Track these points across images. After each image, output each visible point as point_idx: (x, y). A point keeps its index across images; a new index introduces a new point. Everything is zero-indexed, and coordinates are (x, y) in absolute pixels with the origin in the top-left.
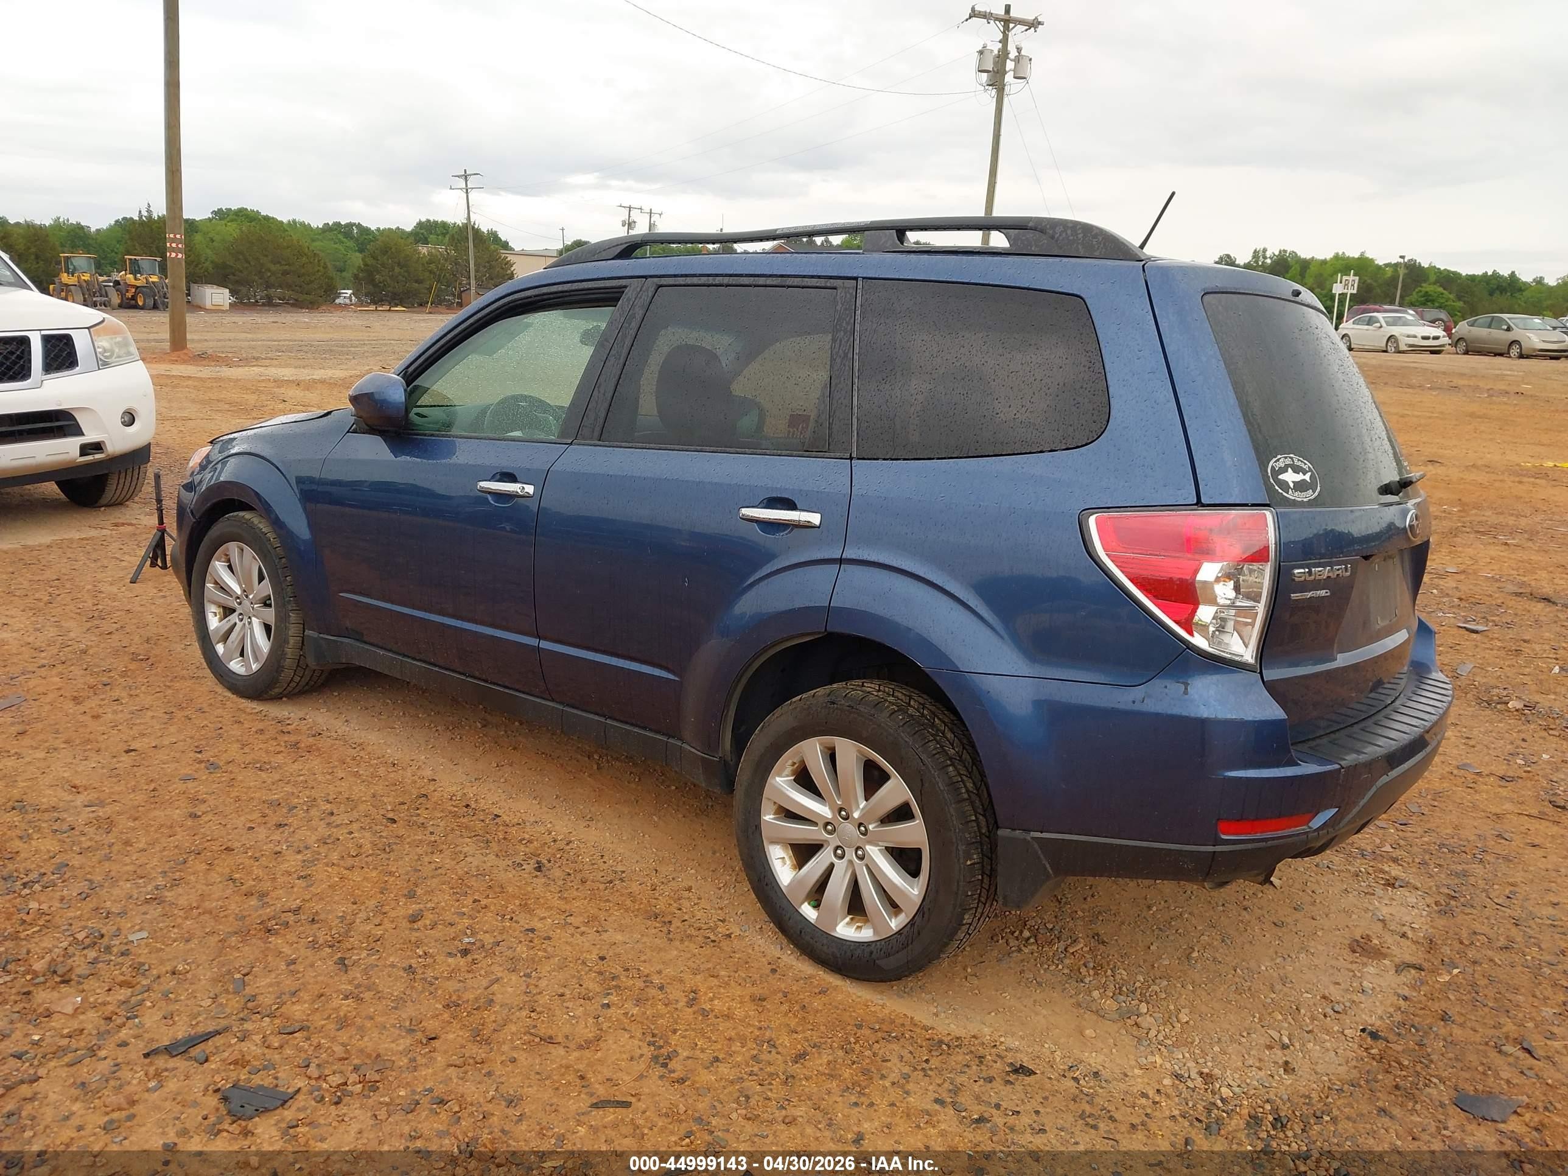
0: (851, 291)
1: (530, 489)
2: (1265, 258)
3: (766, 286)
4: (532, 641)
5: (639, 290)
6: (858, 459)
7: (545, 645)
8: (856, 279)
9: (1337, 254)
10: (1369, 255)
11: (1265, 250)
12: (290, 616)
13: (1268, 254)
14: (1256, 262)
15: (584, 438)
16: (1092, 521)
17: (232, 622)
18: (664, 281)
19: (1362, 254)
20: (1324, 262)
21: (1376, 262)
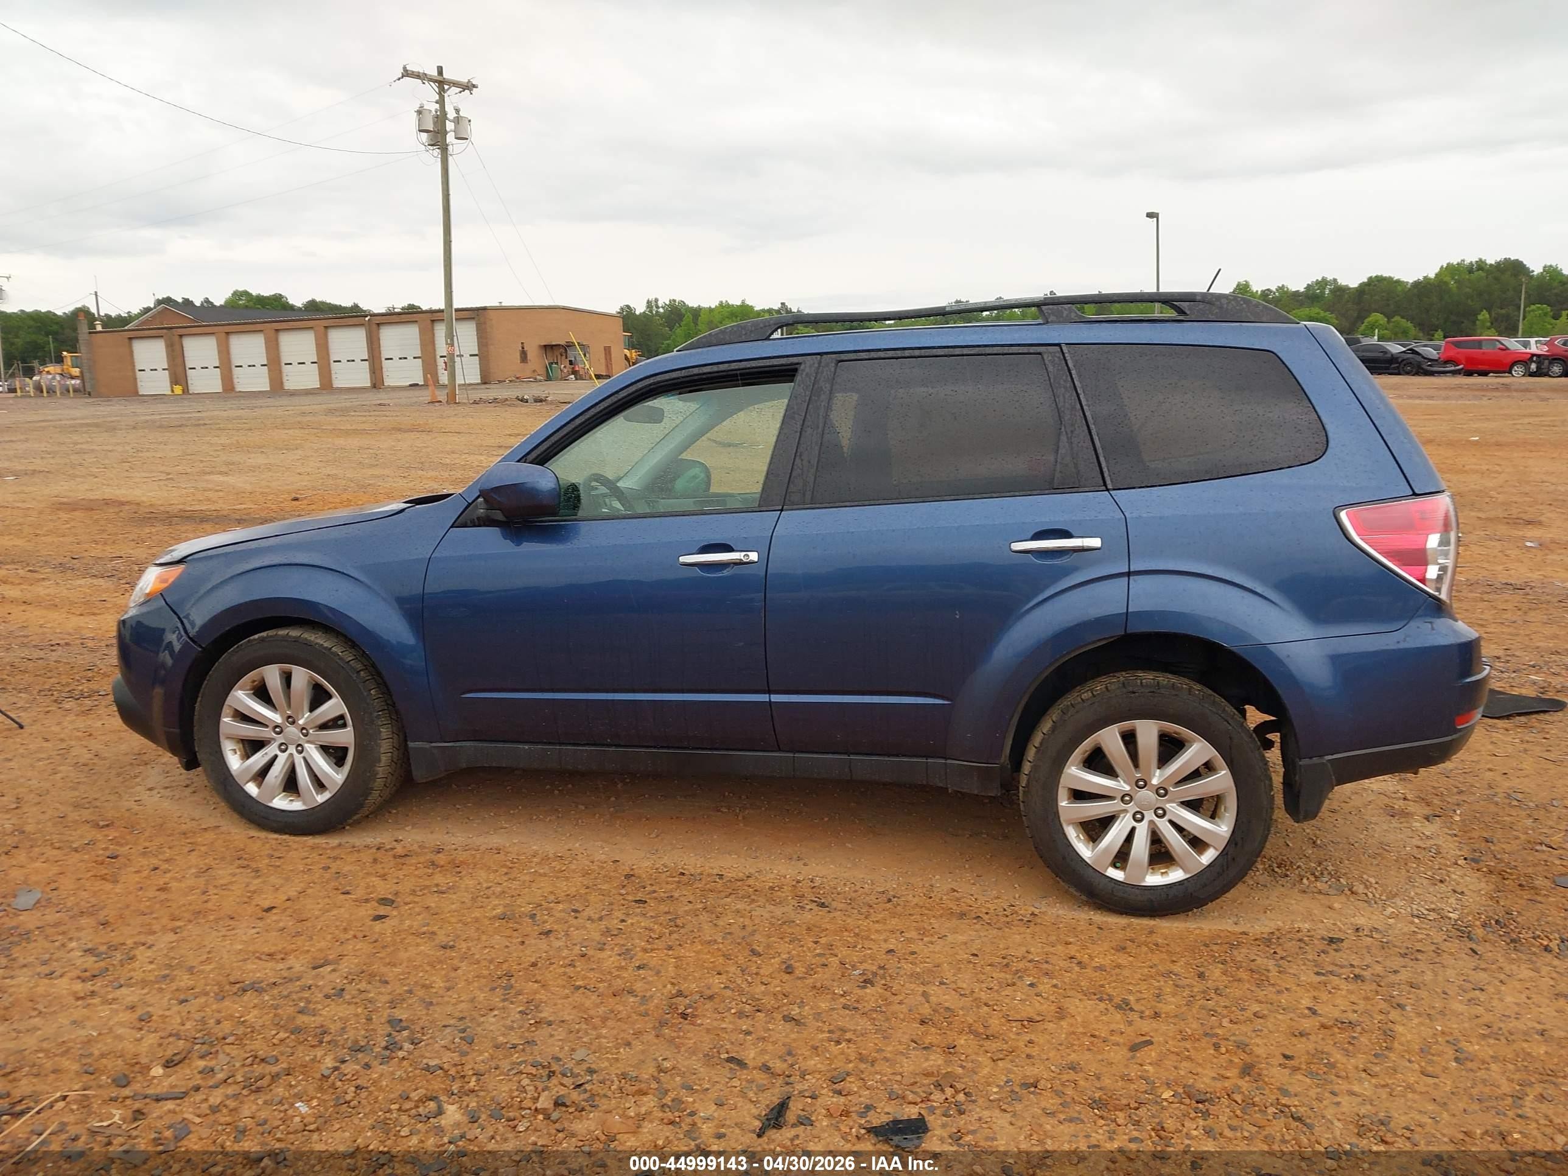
0: (1058, 355)
1: (754, 556)
2: (657, 307)
3: (963, 355)
4: (763, 698)
5: (816, 365)
6: (1114, 489)
7: (775, 698)
8: (1059, 345)
9: (721, 302)
10: (749, 302)
11: (656, 300)
12: (381, 732)
13: (660, 304)
14: (651, 311)
15: (793, 504)
16: (1343, 515)
17: (272, 755)
18: (843, 357)
19: (743, 302)
20: (710, 310)
21: (756, 309)
